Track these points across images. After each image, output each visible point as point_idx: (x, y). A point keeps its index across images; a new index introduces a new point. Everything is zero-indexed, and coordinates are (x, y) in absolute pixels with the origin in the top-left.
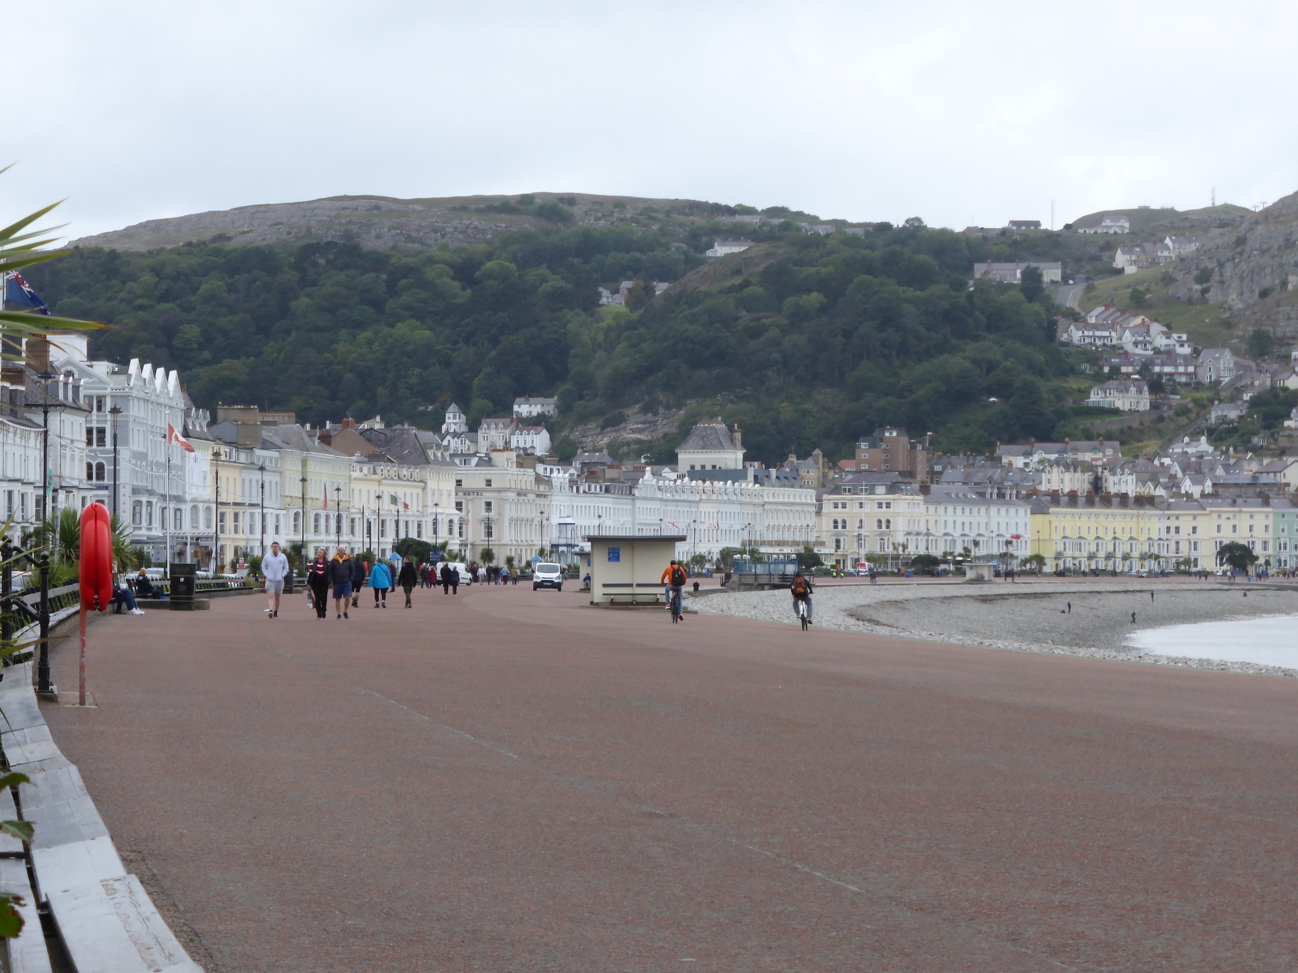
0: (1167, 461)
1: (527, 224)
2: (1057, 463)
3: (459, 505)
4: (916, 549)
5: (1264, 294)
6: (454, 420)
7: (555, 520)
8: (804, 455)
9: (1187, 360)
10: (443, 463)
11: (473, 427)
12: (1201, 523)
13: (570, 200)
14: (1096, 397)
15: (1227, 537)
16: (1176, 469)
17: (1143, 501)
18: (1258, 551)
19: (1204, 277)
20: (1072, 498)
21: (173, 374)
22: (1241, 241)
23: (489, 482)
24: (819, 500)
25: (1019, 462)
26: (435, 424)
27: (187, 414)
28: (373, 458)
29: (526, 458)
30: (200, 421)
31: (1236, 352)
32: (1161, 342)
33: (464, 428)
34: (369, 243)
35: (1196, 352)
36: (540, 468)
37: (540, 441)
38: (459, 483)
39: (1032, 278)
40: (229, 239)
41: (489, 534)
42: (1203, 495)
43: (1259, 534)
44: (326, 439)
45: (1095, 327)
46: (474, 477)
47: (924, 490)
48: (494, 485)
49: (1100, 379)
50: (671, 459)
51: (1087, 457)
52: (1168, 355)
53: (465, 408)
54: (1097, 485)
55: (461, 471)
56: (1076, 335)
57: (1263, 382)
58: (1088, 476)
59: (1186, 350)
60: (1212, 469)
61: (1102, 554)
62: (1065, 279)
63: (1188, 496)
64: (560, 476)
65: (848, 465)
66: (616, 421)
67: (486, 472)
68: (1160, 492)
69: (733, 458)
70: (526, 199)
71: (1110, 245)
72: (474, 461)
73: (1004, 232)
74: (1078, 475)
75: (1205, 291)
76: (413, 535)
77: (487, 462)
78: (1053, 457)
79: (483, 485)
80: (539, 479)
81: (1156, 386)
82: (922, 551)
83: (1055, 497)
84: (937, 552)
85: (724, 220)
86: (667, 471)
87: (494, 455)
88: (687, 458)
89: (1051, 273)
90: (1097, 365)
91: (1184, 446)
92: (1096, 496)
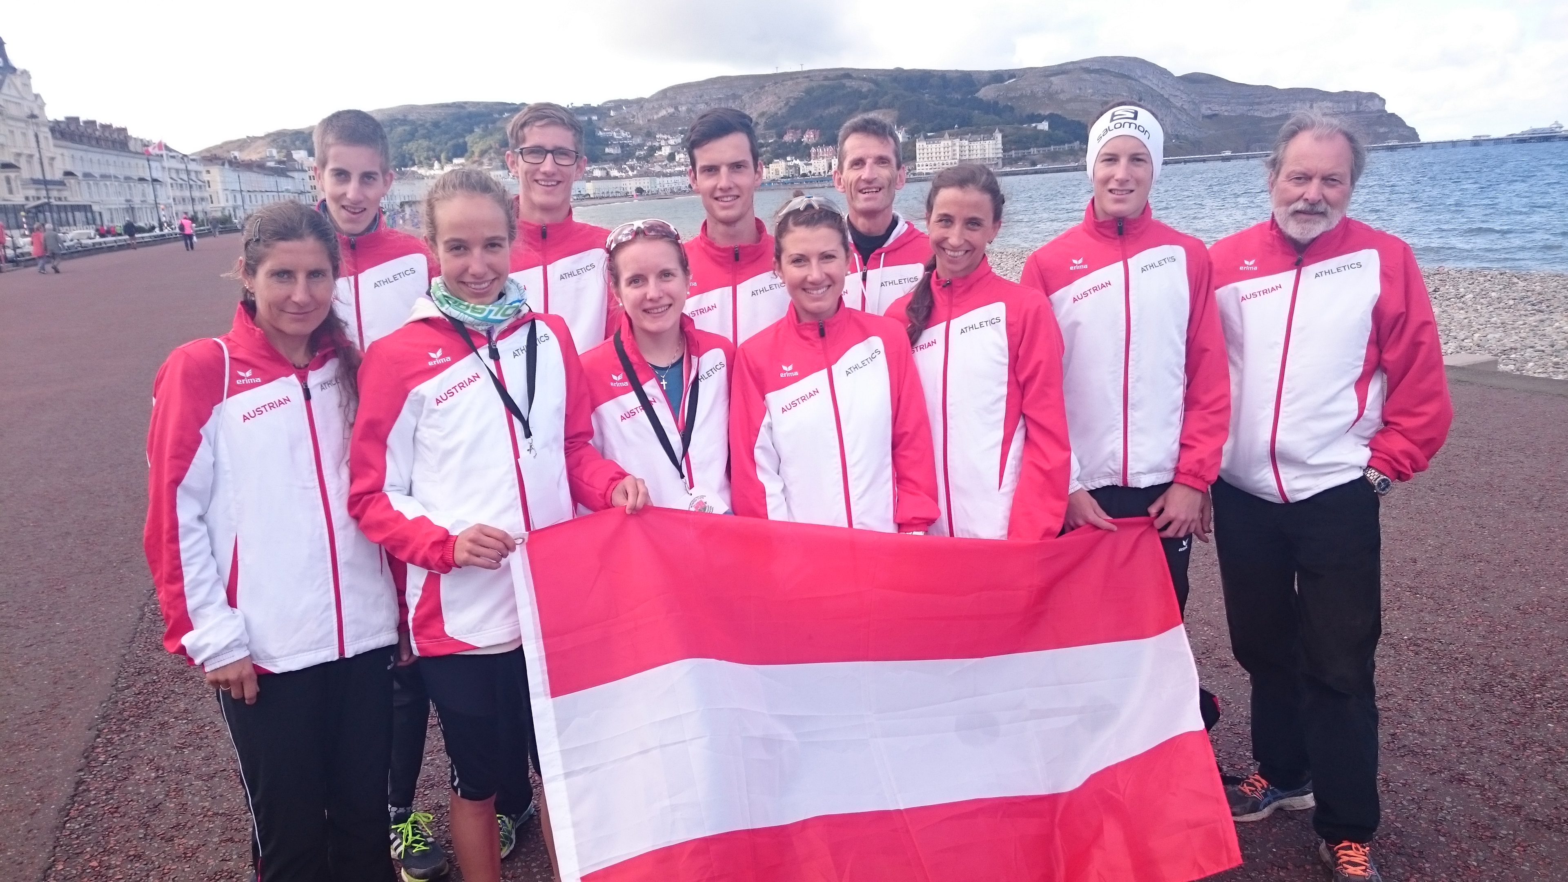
0: (625, 167)
1: (453, 110)
9: (630, 139)
12: (631, 182)
13: (466, 103)
14: (607, 150)
15: (638, 186)
16: (628, 169)
19: (633, 116)
20: (602, 178)
22: (641, 107)
32: (623, 134)
34: (410, 117)
35: (632, 137)
39: (590, 119)
42: (633, 175)
45: (606, 131)
49: (608, 145)
51: (605, 167)
52: (625, 139)
54: (608, 173)
56: (601, 133)
57: (649, 144)
58: (605, 171)
59: (630, 136)
60: (636, 168)
62: (599, 119)
63: (630, 175)
68: (623, 175)
70: (454, 103)
71: (609, 109)
73: (582, 107)
74: (603, 171)
75: (634, 121)
81: (622, 146)
85: (508, 107)
89: (595, 118)
90: (607, 141)
91: (630, 163)
92: (608, 177)
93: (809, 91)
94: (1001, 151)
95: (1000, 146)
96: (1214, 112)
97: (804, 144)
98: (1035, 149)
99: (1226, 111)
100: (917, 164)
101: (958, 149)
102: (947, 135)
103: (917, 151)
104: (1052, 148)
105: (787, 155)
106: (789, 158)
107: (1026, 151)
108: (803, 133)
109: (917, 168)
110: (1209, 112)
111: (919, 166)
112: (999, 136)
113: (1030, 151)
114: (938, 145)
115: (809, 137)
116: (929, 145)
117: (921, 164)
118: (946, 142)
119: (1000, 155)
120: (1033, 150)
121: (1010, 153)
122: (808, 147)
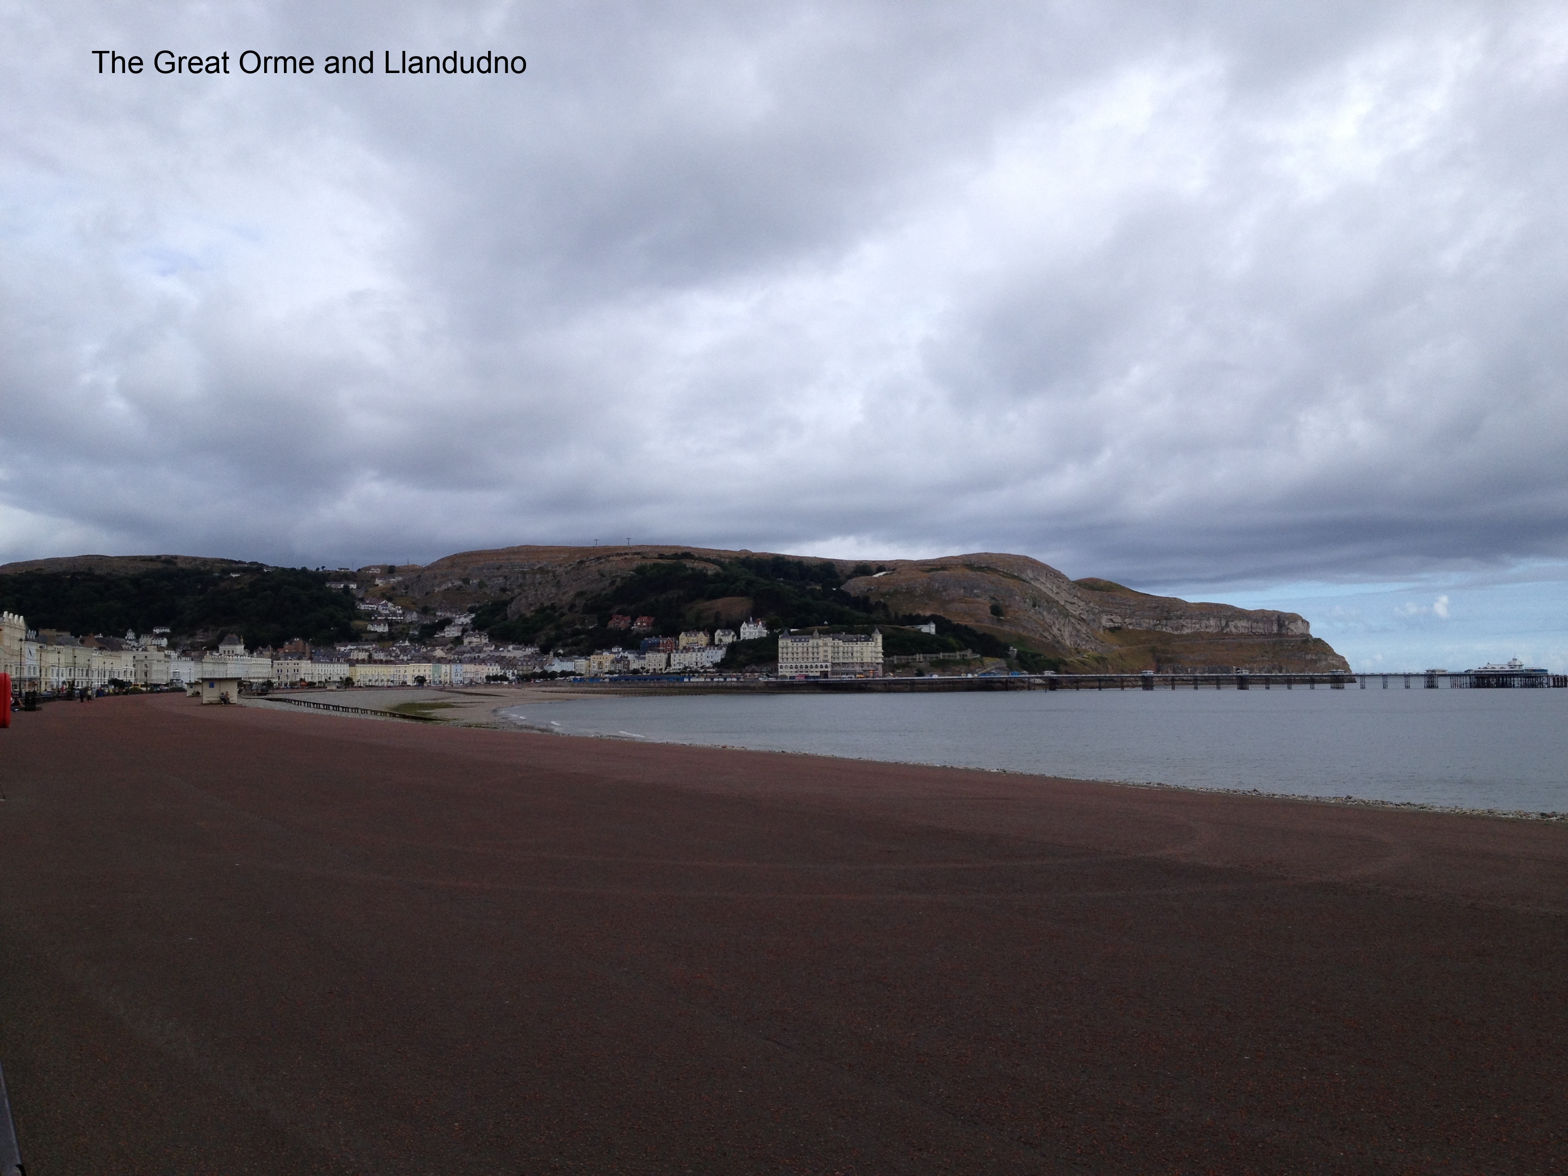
0: (394, 648)
1: (160, 566)
2: (356, 649)
3: (134, 665)
4: (308, 679)
5: (427, 594)
6: (131, 635)
7: (172, 671)
8: (264, 647)
9: (401, 615)
10: (128, 650)
11: (138, 637)
12: (407, 669)
13: (176, 557)
14: (370, 627)
15: (416, 674)
16: (398, 651)
17: (388, 662)
18: (426, 679)
19: (407, 588)
20: (363, 662)
21: (22, 617)
22: (419, 576)
23: (146, 657)
24: (272, 662)
25: (342, 649)
26: (123, 635)
27: (27, 632)
28: (101, 649)
29: (160, 648)
30: (32, 634)
31: (417, 612)
32: (392, 609)
33: (134, 638)
34: (97, 572)
35: (404, 613)
36: (166, 652)
37: (164, 642)
38: (134, 657)
39: (346, 587)
40: (43, 570)
41: (146, 676)
42: (408, 660)
43: (427, 673)
44: (82, 642)
45: (367, 604)
46: (141, 654)
47: (311, 659)
48: (148, 658)
49: (371, 621)
50: (217, 649)
51: (366, 647)
52: (394, 614)
53: (134, 630)
54: (370, 656)
55: (135, 653)
56: (363, 607)
57: (426, 621)
58: (368, 654)
59: (401, 612)
60: (410, 652)
61: (374, 680)
62: (358, 588)
63: (403, 660)
64: (174, 654)
65: (281, 652)
66: (193, 635)
67: (145, 653)
68: (393, 659)
69: (240, 649)
70: (159, 557)
71: (374, 577)
72: (141, 649)
73: (336, 571)
74: (364, 653)
75: (406, 593)
76: (116, 677)
77: (145, 650)
78: (355, 647)
79: (144, 658)
80: (166, 656)
81: (391, 624)
82: (310, 680)
83: (358, 661)
84: (316, 680)
85: (234, 565)
86: (215, 654)
87: (148, 647)
88: (222, 648)
89: (353, 586)
90: (369, 616)
91: (400, 643)
92: (371, 661)
93: (640, 570)
94: (881, 655)
95: (880, 649)
96: (1117, 625)
97: (634, 633)
98: (921, 655)
99: (1130, 624)
100: (779, 665)
101: (830, 649)
102: (816, 634)
103: (780, 650)
104: (941, 656)
105: (613, 646)
106: (615, 650)
107: (910, 657)
108: (634, 620)
109: (780, 670)
110: (1110, 624)
111: (781, 667)
112: (879, 638)
113: (914, 657)
114: (805, 644)
115: (641, 625)
116: (795, 644)
117: (784, 665)
118: (815, 641)
119: (880, 661)
120: (919, 657)
121: (891, 658)
122: (640, 636)
